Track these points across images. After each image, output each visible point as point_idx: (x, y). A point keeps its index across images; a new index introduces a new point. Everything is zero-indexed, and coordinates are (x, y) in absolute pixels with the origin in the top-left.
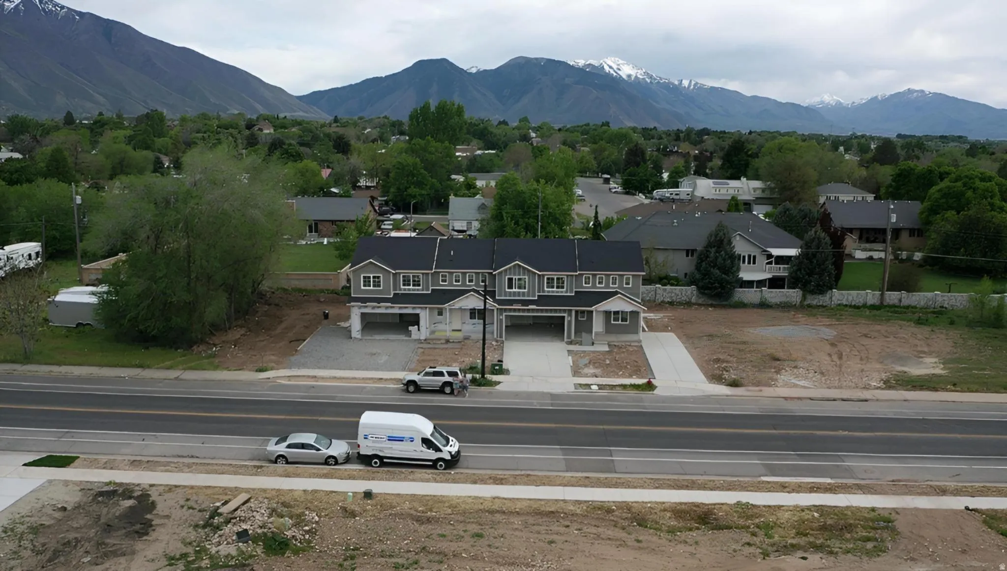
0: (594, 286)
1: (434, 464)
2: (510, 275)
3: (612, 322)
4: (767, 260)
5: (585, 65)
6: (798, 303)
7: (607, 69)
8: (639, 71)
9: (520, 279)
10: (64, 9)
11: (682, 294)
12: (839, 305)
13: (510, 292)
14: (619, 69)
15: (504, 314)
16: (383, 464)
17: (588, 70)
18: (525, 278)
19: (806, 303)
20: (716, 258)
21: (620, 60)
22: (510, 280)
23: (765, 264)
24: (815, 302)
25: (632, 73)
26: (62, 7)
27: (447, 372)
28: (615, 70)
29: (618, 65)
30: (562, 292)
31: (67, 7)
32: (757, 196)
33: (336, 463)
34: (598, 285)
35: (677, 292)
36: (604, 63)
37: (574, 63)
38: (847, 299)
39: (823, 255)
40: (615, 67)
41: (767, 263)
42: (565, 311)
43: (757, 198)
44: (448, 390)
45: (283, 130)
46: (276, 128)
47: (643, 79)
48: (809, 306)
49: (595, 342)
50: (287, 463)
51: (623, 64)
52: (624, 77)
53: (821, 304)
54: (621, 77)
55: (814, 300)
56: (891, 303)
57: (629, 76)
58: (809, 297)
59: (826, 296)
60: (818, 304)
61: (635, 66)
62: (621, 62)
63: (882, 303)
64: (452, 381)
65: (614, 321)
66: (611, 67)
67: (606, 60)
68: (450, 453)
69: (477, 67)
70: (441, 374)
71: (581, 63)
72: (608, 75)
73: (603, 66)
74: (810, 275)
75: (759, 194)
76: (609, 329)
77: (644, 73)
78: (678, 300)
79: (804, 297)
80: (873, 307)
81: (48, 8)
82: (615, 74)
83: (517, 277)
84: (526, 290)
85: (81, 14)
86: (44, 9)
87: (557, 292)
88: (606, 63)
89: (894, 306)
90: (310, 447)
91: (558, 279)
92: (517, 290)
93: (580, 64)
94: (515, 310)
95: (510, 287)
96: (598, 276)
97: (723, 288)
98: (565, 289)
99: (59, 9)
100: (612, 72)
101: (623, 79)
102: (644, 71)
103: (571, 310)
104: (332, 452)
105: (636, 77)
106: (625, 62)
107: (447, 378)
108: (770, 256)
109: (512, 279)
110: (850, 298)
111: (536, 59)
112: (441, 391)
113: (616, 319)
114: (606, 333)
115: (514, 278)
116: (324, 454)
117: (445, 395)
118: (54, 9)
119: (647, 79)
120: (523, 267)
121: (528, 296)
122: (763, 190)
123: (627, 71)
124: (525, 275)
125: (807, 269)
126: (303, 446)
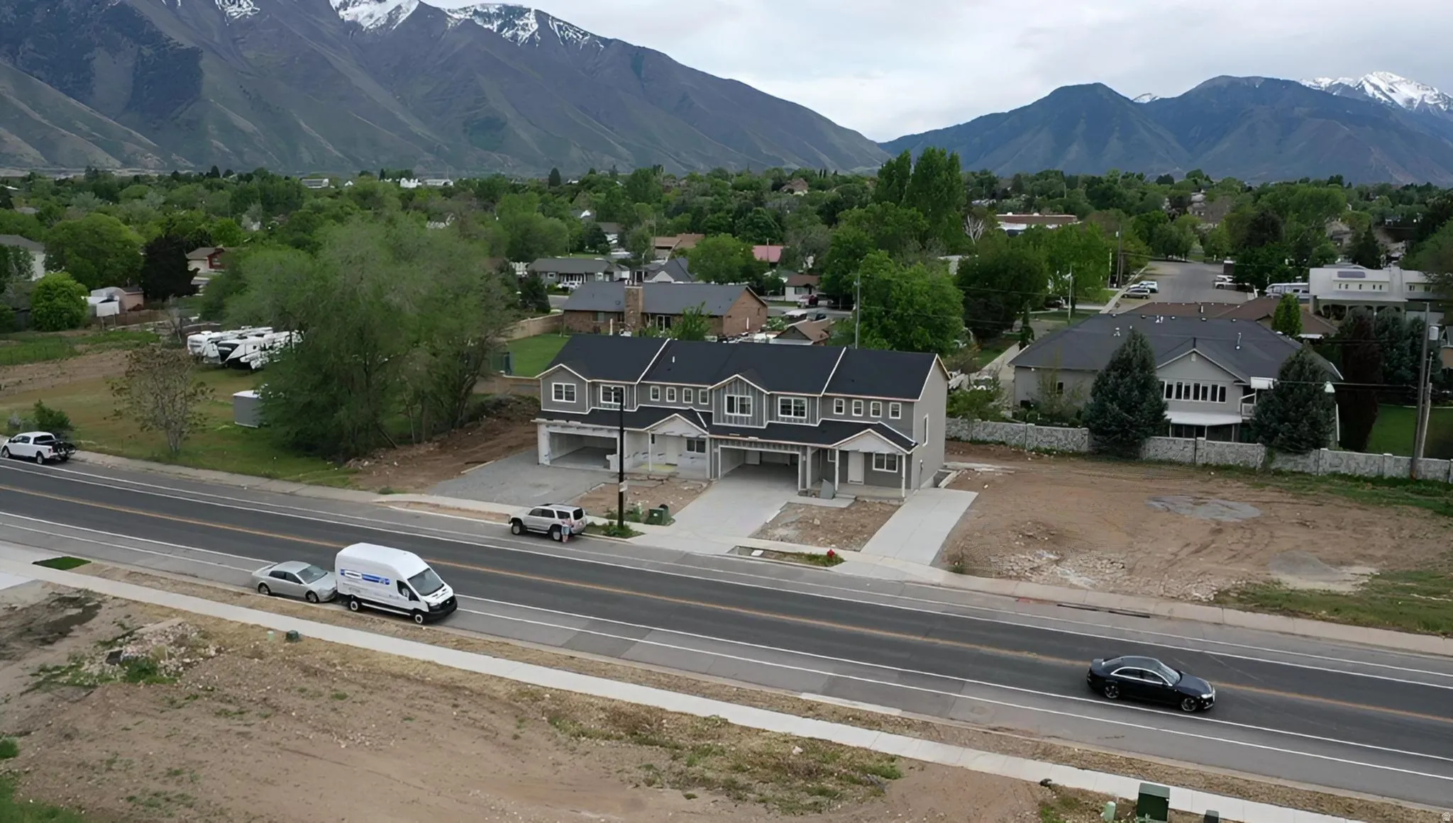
0: (848, 415)
1: (411, 616)
2: (730, 392)
3: (874, 469)
4: (1244, 395)
5: (1331, 87)
6: (1259, 466)
7: (1370, 90)
8: (1428, 93)
9: (742, 399)
10: (587, 35)
11: (1066, 439)
12: (1334, 475)
13: (730, 417)
14: (1392, 91)
15: (720, 446)
16: (362, 609)
17: (1335, 94)
18: (749, 399)
19: (1273, 467)
20: (1118, 386)
21: (1393, 76)
22: (731, 400)
23: (1240, 402)
24: (1288, 467)
25: (1415, 97)
26: (585, 34)
27: (558, 512)
28: (1385, 91)
29: (1391, 84)
30: (801, 421)
31: (591, 34)
32: (1410, 297)
33: (318, 602)
34: (854, 414)
35: (1061, 436)
36: (1364, 82)
37: (1313, 84)
38: (1348, 466)
39: (1304, 390)
40: (1384, 87)
41: (1245, 401)
42: (798, 447)
43: (1410, 300)
44: (556, 535)
45: (820, 191)
46: (811, 187)
47: (1435, 104)
48: (1278, 473)
49: (837, 495)
50: (270, 594)
51: (1400, 82)
52: (1400, 101)
53: (1300, 469)
54: (1394, 102)
55: (1284, 462)
56: (1430, 476)
57: (1410, 101)
58: (1279, 458)
59: (1308, 457)
60: (1294, 470)
61: (1423, 85)
62: (1396, 78)
63: (1412, 476)
64: (561, 524)
65: (876, 467)
66: (1377, 88)
67: (1369, 76)
68: (428, 604)
69: (1150, 94)
70: (551, 514)
71: (1325, 82)
72: (1372, 102)
73: (1363, 87)
74: (1281, 421)
75: (1419, 293)
76: (871, 479)
77: (1438, 96)
78: (1061, 448)
79: (1270, 456)
80: (1394, 482)
81: (568, 35)
82: (1384, 99)
83: (739, 396)
84: (751, 415)
85: (606, 42)
86: (563, 38)
87: (795, 421)
88: (1368, 82)
89: (1433, 483)
90: (292, 578)
91: (796, 402)
92: (739, 414)
93: (1323, 85)
94: (733, 442)
95: (731, 409)
96: (854, 401)
97: (1125, 433)
98: (806, 417)
99: (581, 37)
100: (1378, 95)
101: (1400, 106)
102: (1437, 92)
103: (806, 447)
104: (314, 586)
105: (1422, 103)
106: (1403, 79)
107: (557, 520)
108: (1248, 390)
109: (733, 398)
110: (1353, 465)
111: (1248, 79)
112: (548, 536)
113: (879, 465)
114: (865, 483)
115: (735, 396)
116: (305, 588)
117: (554, 542)
118: (575, 37)
119: (1442, 107)
120: (748, 384)
121: (754, 424)
122: (1427, 287)
123: (1406, 92)
124: (747, 394)
125: (1276, 413)
126: (284, 576)
